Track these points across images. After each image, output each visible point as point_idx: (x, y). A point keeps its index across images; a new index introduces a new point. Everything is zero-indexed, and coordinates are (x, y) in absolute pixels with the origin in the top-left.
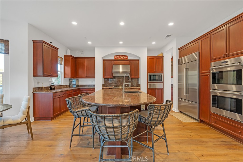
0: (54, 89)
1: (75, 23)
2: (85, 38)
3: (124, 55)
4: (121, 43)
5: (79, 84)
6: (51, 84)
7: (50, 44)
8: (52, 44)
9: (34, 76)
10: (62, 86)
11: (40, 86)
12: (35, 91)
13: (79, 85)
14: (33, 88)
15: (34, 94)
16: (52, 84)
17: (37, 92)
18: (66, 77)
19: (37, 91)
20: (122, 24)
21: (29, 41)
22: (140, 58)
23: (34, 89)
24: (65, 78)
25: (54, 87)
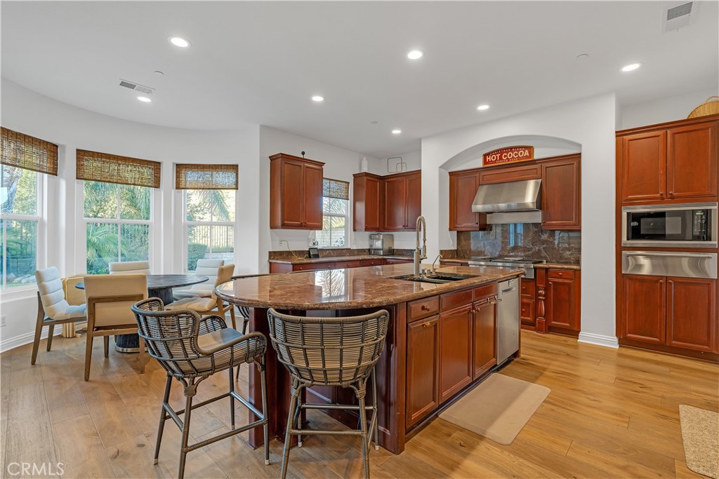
0: (317, 256)
1: (318, 99)
2: (373, 122)
3: (516, 148)
4: (483, 108)
5: (395, 248)
6: (311, 246)
7: (302, 156)
8: (306, 157)
9: (271, 228)
10: (344, 251)
11: (283, 248)
12: (273, 259)
13: (394, 250)
14: (270, 252)
15: (270, 263)
16: (314, 244)
17: (278, 262)
18: (357, 228)
19: (277, 259)
20: (415, 55)
21: (261, 159)
22: (580, 146)
23: (273, 255)
24: (354, 230)
25: (317, 253)
